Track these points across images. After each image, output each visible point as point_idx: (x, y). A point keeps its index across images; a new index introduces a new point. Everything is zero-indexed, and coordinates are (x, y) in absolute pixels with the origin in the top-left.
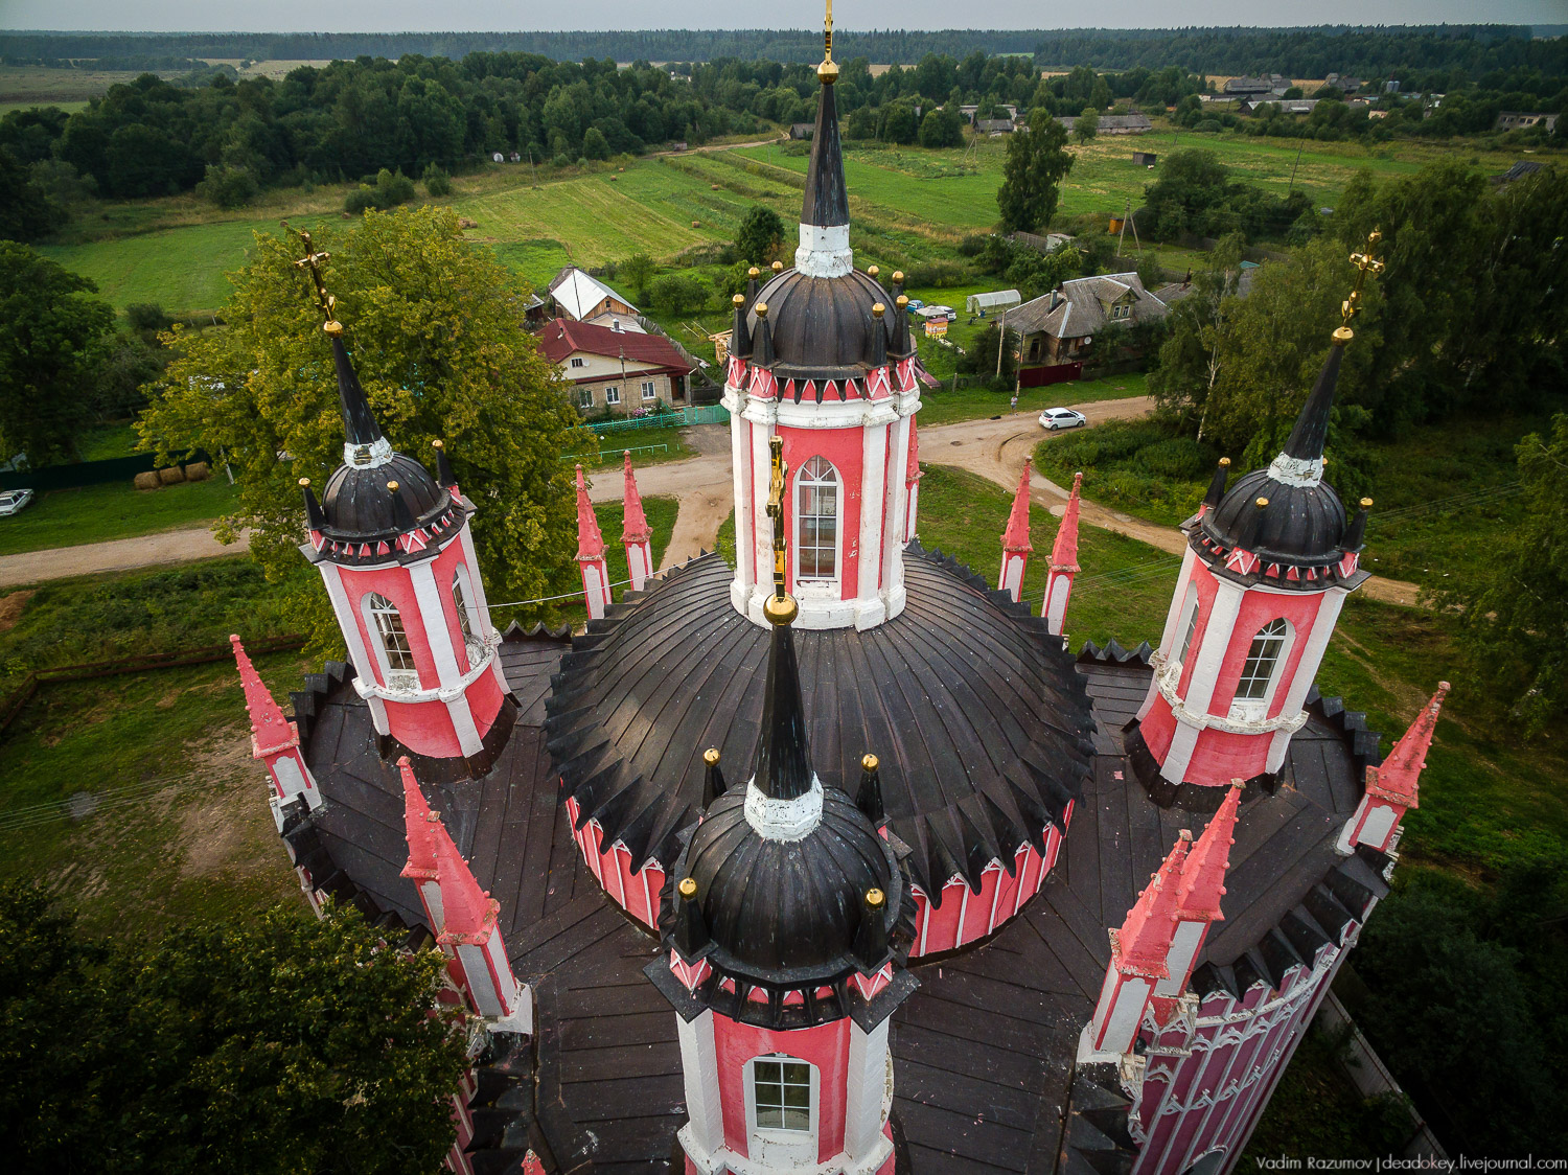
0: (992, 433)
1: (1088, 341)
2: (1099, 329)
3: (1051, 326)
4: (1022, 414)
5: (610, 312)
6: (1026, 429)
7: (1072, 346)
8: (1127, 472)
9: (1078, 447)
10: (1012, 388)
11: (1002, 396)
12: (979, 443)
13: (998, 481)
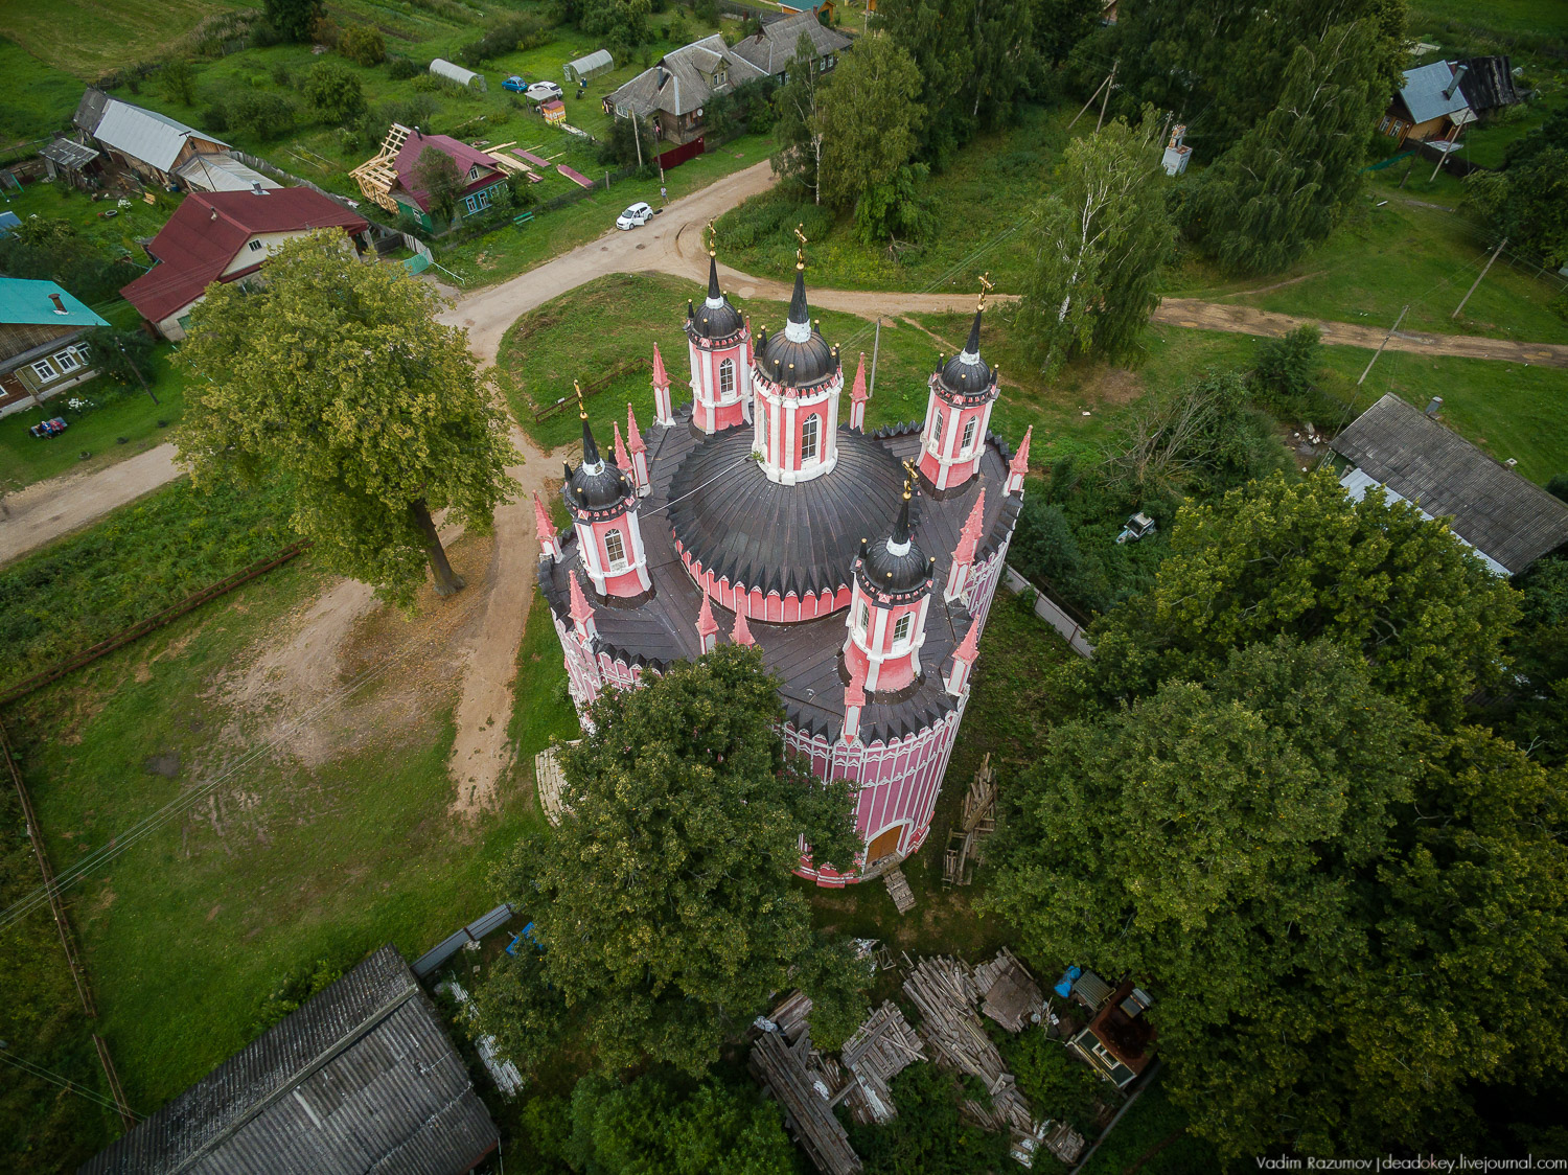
0: (663, 230)
1: (700, 113)
2: (707, 99)
3: (666, 104)
4: (677, 203)
5: (198, 155)
6: (687, 219)
7: (688, 120)
8: (779, 246)
9: (737, 230)
10: (657, 175)
11: (651, 183)
12: (658, 242)
13: (690, 277)
